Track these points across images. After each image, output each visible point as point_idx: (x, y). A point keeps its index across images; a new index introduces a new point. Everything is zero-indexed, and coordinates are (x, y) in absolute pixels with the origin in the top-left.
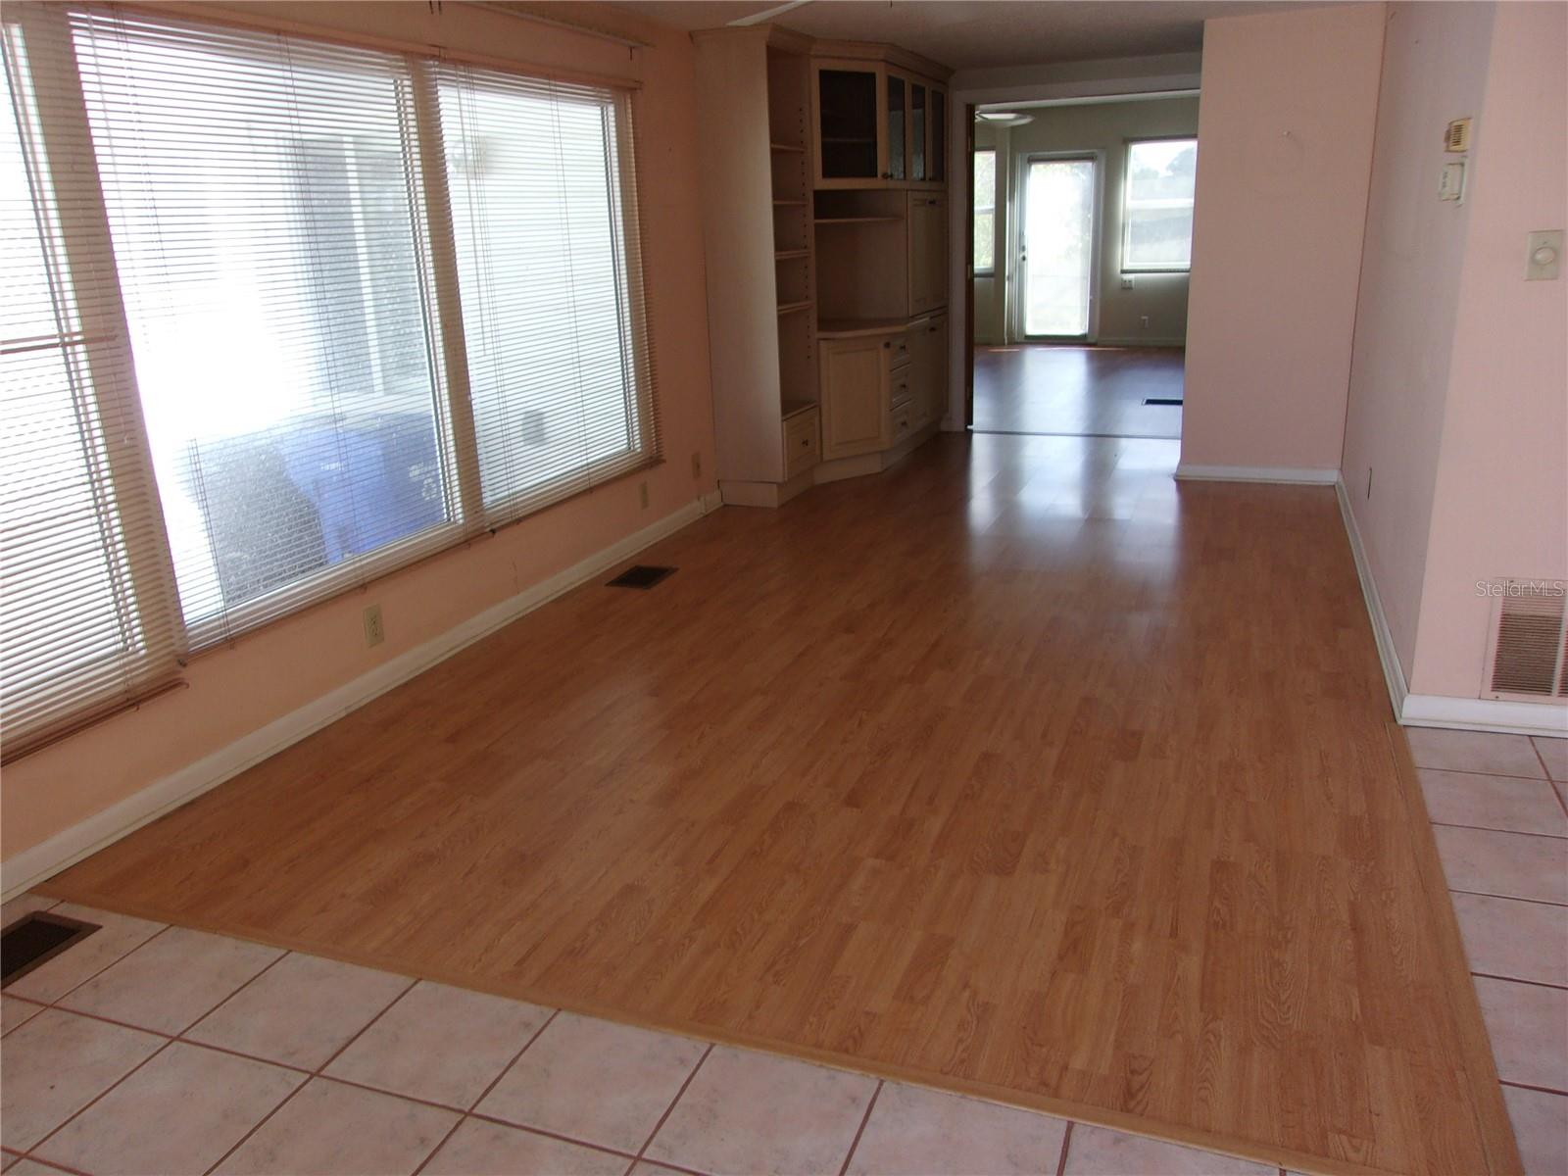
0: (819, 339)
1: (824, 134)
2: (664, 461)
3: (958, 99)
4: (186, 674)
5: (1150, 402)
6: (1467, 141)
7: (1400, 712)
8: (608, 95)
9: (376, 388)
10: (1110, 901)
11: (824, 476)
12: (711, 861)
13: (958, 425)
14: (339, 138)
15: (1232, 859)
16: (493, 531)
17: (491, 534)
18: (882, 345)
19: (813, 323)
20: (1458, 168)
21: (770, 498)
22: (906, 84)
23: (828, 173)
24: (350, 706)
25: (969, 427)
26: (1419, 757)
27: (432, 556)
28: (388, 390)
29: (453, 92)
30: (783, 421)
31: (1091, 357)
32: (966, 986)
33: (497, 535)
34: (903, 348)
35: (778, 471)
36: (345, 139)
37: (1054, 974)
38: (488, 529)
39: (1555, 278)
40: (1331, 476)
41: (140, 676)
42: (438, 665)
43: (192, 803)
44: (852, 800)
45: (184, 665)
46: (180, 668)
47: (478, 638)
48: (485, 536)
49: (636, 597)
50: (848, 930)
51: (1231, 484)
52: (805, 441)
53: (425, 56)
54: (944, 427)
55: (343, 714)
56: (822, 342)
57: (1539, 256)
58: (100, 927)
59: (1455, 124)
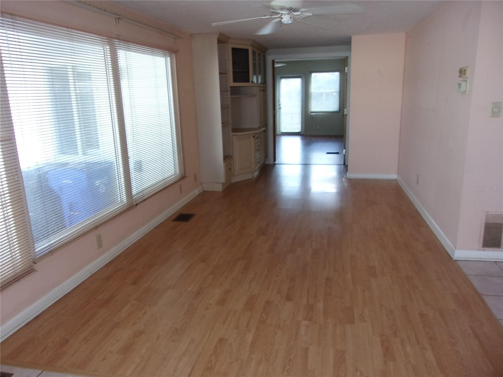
0: (233, 135)
1: (234, 68)
2: (186, 177)
3: (269, 58)
4: (36, 266)
5: (328, 153)
6: (468, 74)
7: (453, 256)
8: (167, 54)
9: (79, 153)
10: (392, 331)
11: (234, 180)
12: (247, 326)
13: (271, 162)
14: (65, 67)
15: (424, 312)
16: (137, 205)
17: (136, 206)
18: (252, 137)
19: (230, 129)
20: (465, 83)
21: (219, 188)
22: (256, 52)
23: (235, 81)
24: (91, 272)
25: (275, 162)
26: (466, 271)
27: (118, 215)
28: (84, 154)
29: (124, 52)
30: (224, 162)
31: (302, 139)
32: (357, 370)
33: (138, 206)
34: (258, 137)
35: (222, 179)
36: (68, 67)
37: (385, 362)
38: (135, 204)
39: (498, 117)
40: (394, 176)
41: (19, 269)
42: (120, 253)
43: (38, 316)
44: (289, 298)
45: (35, 263)
46: (34, 265)
47: (132, 243)
48: (134, 206)
49: (183, 225)
50: (307, 349)
51: (364, 180)
52: (229, 169)
53: (114, 38)
54: (267, 163)
55: (89, 276)
56: (233, 136)
57: (495, 110)
58: (13, 374)
59: (464, 69)
